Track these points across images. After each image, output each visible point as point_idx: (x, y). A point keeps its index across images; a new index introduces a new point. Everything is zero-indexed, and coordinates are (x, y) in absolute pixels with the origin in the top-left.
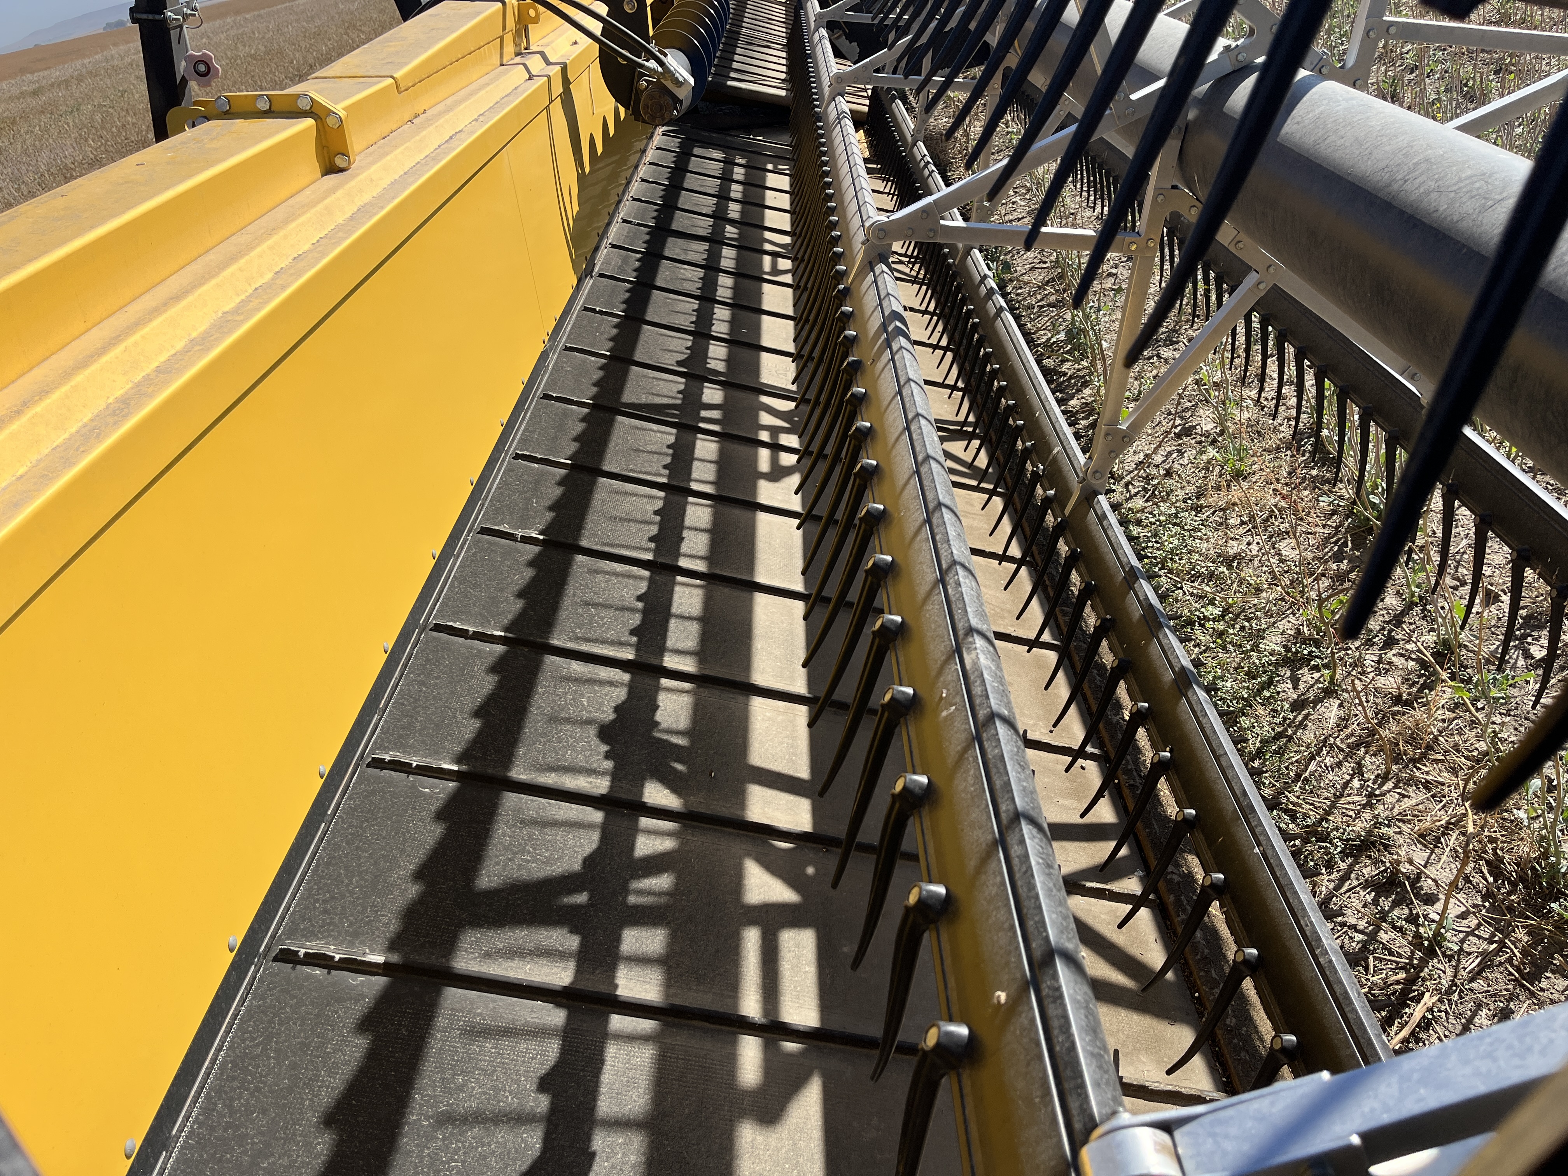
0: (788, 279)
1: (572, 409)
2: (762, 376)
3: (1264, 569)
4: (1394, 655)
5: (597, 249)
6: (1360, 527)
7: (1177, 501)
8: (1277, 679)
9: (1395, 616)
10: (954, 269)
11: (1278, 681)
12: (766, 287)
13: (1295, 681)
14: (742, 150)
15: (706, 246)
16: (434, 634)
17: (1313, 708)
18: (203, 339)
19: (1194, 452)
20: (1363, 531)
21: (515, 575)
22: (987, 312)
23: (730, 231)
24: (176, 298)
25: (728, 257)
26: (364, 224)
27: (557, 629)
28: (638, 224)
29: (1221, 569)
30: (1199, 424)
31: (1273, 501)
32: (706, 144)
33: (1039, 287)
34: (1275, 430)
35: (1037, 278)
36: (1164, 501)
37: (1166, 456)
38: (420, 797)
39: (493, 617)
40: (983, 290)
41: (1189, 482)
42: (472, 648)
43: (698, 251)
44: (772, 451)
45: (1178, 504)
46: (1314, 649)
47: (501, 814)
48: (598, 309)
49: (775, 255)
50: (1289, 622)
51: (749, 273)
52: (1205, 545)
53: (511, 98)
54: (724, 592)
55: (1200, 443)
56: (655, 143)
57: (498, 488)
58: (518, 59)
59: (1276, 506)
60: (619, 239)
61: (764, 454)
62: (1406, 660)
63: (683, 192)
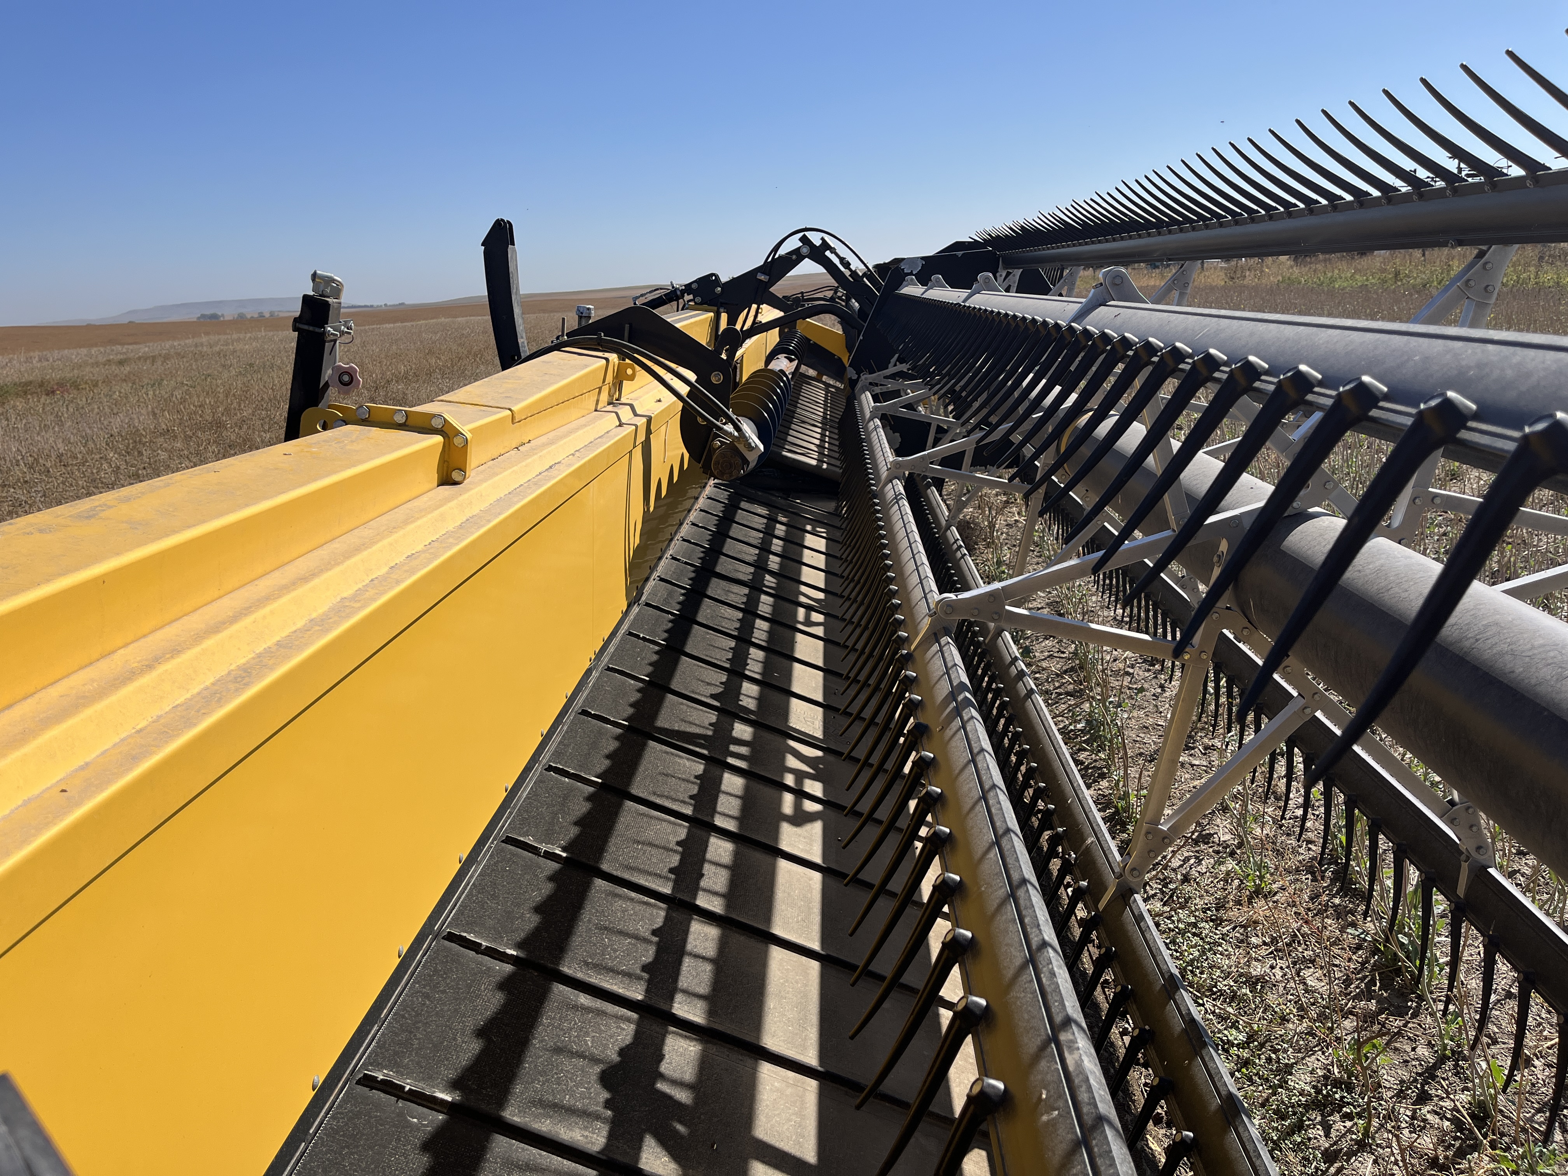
0: (819, 631)
1: (607, 728)
2: (791, 721)
3: (1290, 997)
4: (1428, 1112)
5: (647, 579)
6: (1387, 967)
7: (1196, 910)
8: (1307, 1123)
9: (1428, 1069)
10: (984, 647)
11: (1308, 1126)
12: (799, 637)
13: (1327, 1129)
14: (785, 511)
15: (746, 591)
16: (446, 943)
17: (1348, 1161)
18: (322, 620)
19: (1212, 861)
20: (1390, 971)
21: (533, 891)
22: (1017, 693)
23: (769, 580)
24: (304, 579)
25: (766, 604)
26: (473, 533)
27: (569, 956)
28: (686, 563)
29: (1244, 991)
30: (1216, 833)
31: (1295, 925)
32: (752, 500)
33: (1057, 675)
34: (1295, 852)
35: (1055, 666)
36: (1182, 908)
37: (1183, 861)
38: (407, 1127)
39: (506, 933)
40: (1013, 671)
41: (1207, 892)
42: (481, 964)
43: (739, 594)
44: (796, 798)
45: (1197, 913)
46: (1346, 1094)
47: (488, 1160)
48: (641, 635)
49: (809, 608)
50: (1318, 1060)
51: (784, 621)
52: (1227, 962)
53: (604, 440)
54: (739, 939)
55: (1218, 852)
56: (707, 492)
57: (527, 798)
58: (610, 408)
59: (1299, 930)
60: (666, 574)
61: (788, 799)
62: (1441, 1119)
63: (729, 540)
